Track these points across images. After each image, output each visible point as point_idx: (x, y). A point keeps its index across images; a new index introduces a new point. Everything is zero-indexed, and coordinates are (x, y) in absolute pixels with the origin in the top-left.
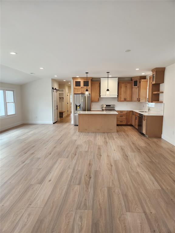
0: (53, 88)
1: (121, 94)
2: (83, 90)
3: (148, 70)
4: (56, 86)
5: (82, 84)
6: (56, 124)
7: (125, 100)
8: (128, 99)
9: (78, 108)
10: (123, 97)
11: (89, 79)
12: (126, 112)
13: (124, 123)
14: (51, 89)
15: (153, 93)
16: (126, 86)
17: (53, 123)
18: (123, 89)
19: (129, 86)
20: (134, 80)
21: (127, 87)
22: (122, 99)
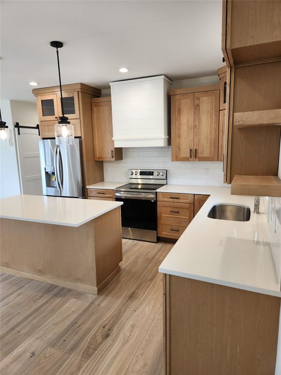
1: (179, 137)
5: (58, 108)
7: (194, 155)
8: (206, 151)
9: (54, 178)
11: (74, 91)
12: (191, 199)
16: (198, 106)
18: (185, 119)
19: (206, 103)
21: (201, 107)
22: (185, 153)
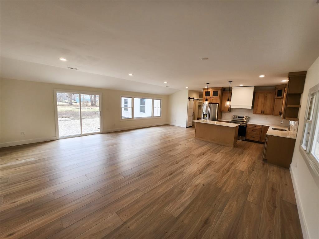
0: (189, 98)
1: (257, 106)
2: (212, 100)
3: (283, 76)
4: (195, 96)
5: (211, 94)
6: (188, 128)
7: (263, 112)
8: (267, 112)
9: (206, 116)
10: (259, 109)
11: (219, 89)
12: (261, 127)
13: (257, 140)
14: (188, 98)
15: (287, 106)
16: (266, 96)
17: (187, 127)
18: (260, 100)
19: (269, 96)
20: (279, 89)
